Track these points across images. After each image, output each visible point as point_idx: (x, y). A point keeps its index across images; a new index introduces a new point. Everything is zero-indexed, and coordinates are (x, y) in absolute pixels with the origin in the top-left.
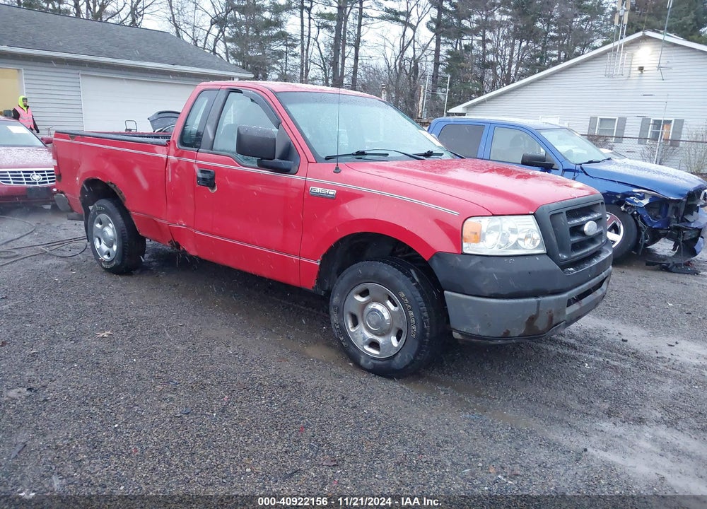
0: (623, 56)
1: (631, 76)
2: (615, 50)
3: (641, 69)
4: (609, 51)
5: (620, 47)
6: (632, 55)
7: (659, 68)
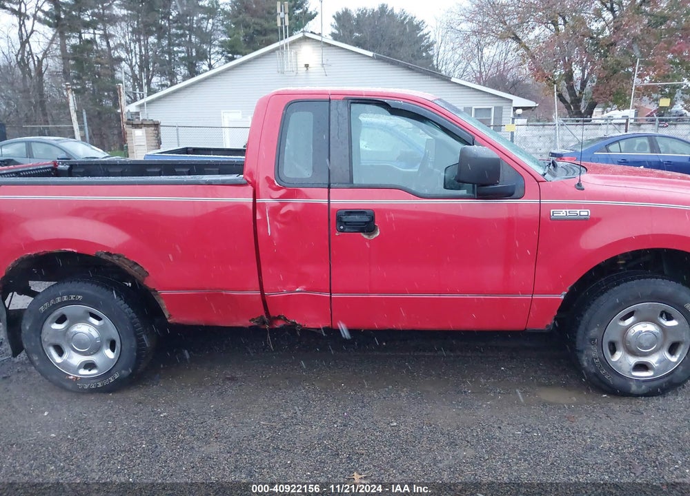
0: (290, 54)
1: (299, 72)
2: (282, 48)
3: (307, 66)
4: (277, 49)
5: (286, 46)
6: (296, 53)
7: (323, 64)
